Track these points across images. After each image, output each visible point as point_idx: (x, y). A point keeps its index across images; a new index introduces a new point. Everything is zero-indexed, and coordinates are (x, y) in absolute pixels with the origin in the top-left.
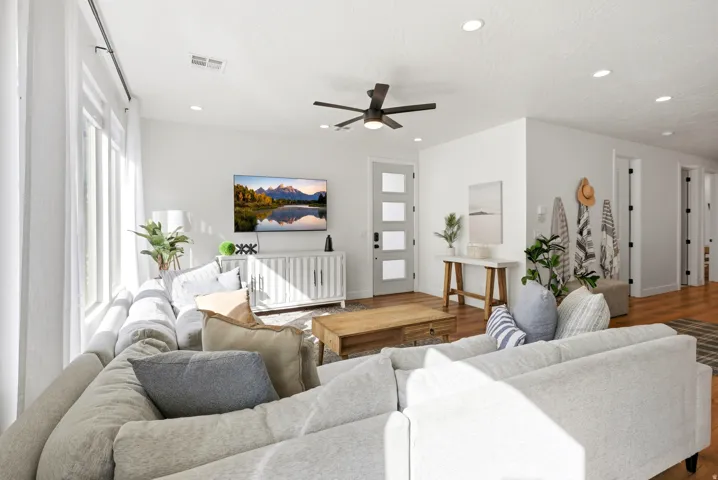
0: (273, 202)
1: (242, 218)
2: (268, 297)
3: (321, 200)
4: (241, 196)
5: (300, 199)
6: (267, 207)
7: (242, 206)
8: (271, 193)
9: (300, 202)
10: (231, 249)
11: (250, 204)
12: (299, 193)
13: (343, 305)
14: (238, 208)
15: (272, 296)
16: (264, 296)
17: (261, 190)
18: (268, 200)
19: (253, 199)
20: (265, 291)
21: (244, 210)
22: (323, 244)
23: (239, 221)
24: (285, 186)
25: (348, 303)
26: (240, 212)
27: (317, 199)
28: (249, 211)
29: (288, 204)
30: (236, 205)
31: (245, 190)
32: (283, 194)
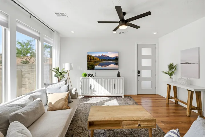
0: (100, 60)
1: (90, 65)
2: (96, 92)
3: (117, 59)
4: (89, 58)
5: (109, 59)
6: (98, 62)
7: (90, 61)
8: (99, 57)
9: (109, 60)
10: (85, 75)
11: (92, 61)
12: (109, 57)
13: (123, 97)
14: (88, 62)
15: (97, 91)
16: (94, 91)
17: (96, 56)
18: (98, 59)
19: (93, 59)
20: (95, 89)
21: (90, 63)
22: (117, 74)
23: (89, 66)
24: (104, 55)
25: (125, 96)
27: (115, 59)
28: (92, 63)
29: (105, 60)
30: (88, 61)
31: (91, 56)
32: (103, 57)
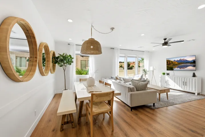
0: (178, 63)
1: (169, 68)
3: (194, 63)
4: (169, 62)
5: (187, 62)
6: (176, 65)
7: (169, 65)
8: (177, 61)
9: (187, 63)
10: (164, 74)
12: (187, 60)
14: (168, 65)
17: (175, 61)
18: (177, 63)
19: (172, 63)
21: (169, 66)
24: (182, 59)
26: (168, 66)
28: (171, 66)
29: (183, 63)
30: (167, 65)
31: (170, 61)
32: (182, 61)
